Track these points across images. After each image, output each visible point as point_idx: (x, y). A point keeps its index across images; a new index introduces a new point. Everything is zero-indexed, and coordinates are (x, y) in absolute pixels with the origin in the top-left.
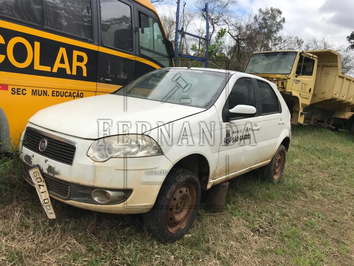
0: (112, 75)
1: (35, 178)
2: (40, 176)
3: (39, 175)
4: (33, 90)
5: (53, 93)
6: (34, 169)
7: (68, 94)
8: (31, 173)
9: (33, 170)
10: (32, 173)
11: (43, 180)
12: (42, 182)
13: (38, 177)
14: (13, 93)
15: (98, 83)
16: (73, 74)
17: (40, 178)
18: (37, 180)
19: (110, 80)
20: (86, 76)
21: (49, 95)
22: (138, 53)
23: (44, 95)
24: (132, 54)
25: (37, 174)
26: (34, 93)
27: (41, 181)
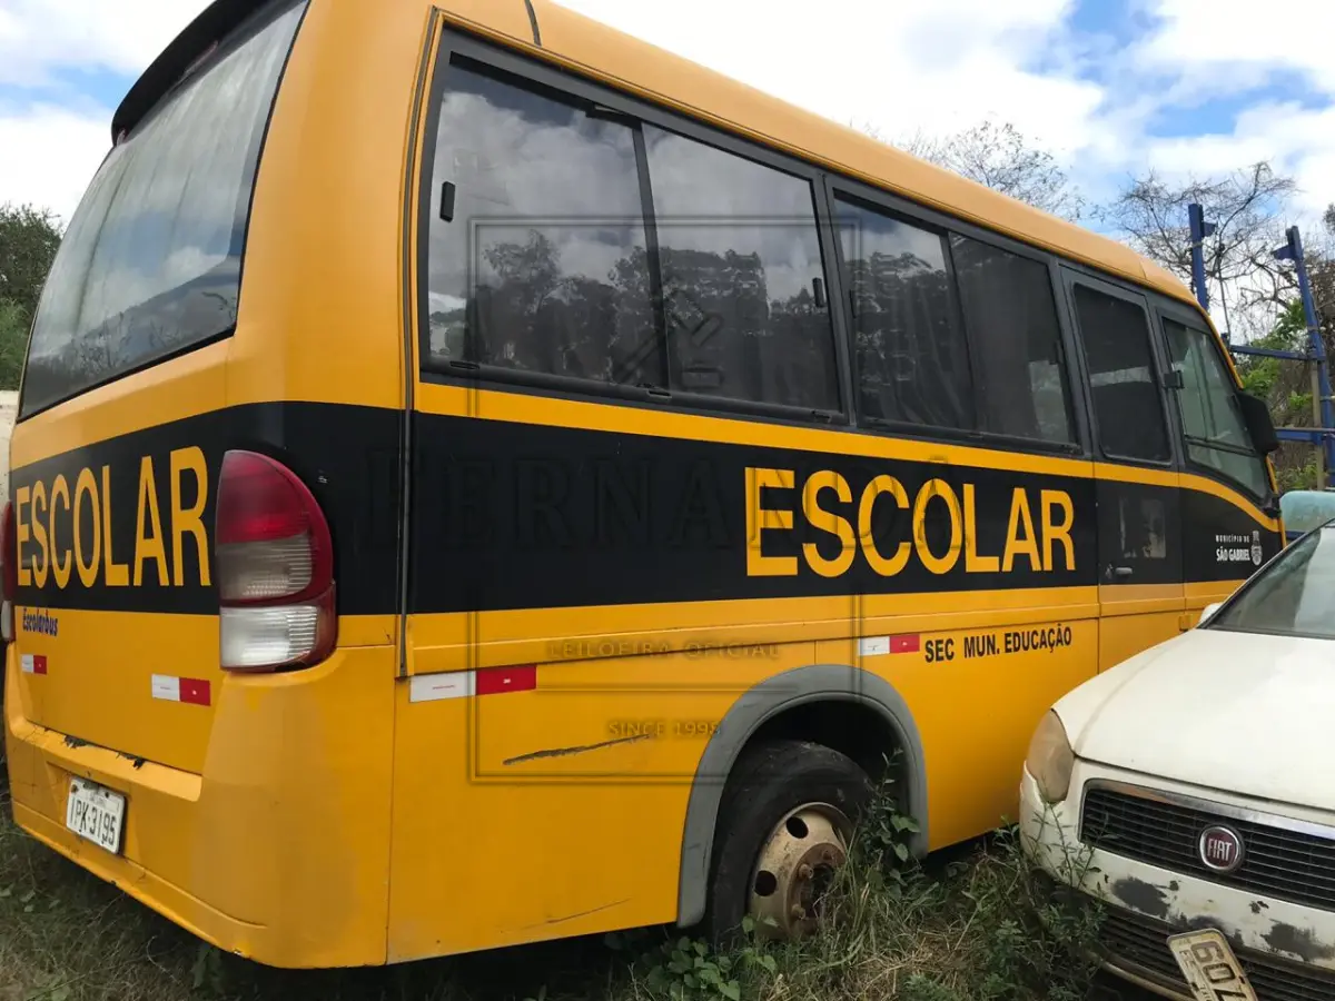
0: (1132, 552)
1: (1201, 966)
2: (1229, 959)
3: (1221, 955)
4: (966, 639)
5: (1007, 642)
6: (1197, 934)
7: (1037, 639)
8: (1179, 947)
9: (1191, 939)
10: (1187, 947)
11: (1238, 973)
12: (1237, 982)
13: (1215, 961)
14: (930, 656)
15: (1102, 587)
16: (1045, 569)
17: (1228, 966)
18: (1207, 974)
19: (1128, 570)
20: (1073, 568)
21: (998, 652)
22: (1182, 463)
23: (988, 653)
24: (1170, 467)
25: (1213, 951)
26: (971, 648)
27: (1233, 977)
